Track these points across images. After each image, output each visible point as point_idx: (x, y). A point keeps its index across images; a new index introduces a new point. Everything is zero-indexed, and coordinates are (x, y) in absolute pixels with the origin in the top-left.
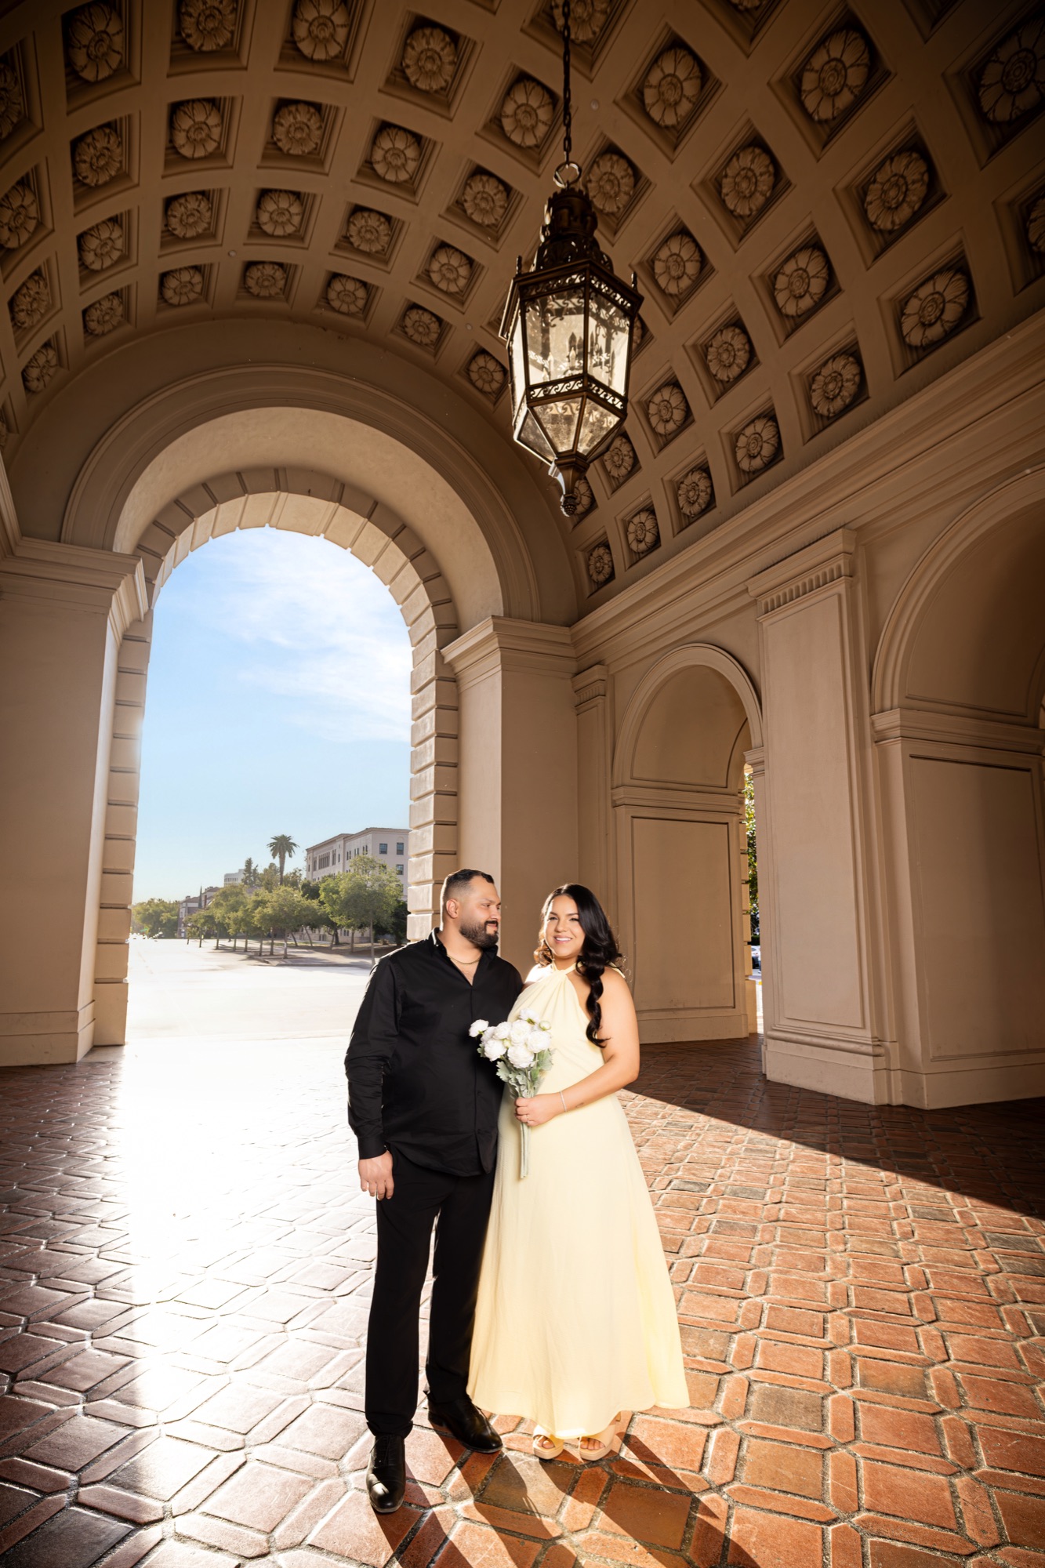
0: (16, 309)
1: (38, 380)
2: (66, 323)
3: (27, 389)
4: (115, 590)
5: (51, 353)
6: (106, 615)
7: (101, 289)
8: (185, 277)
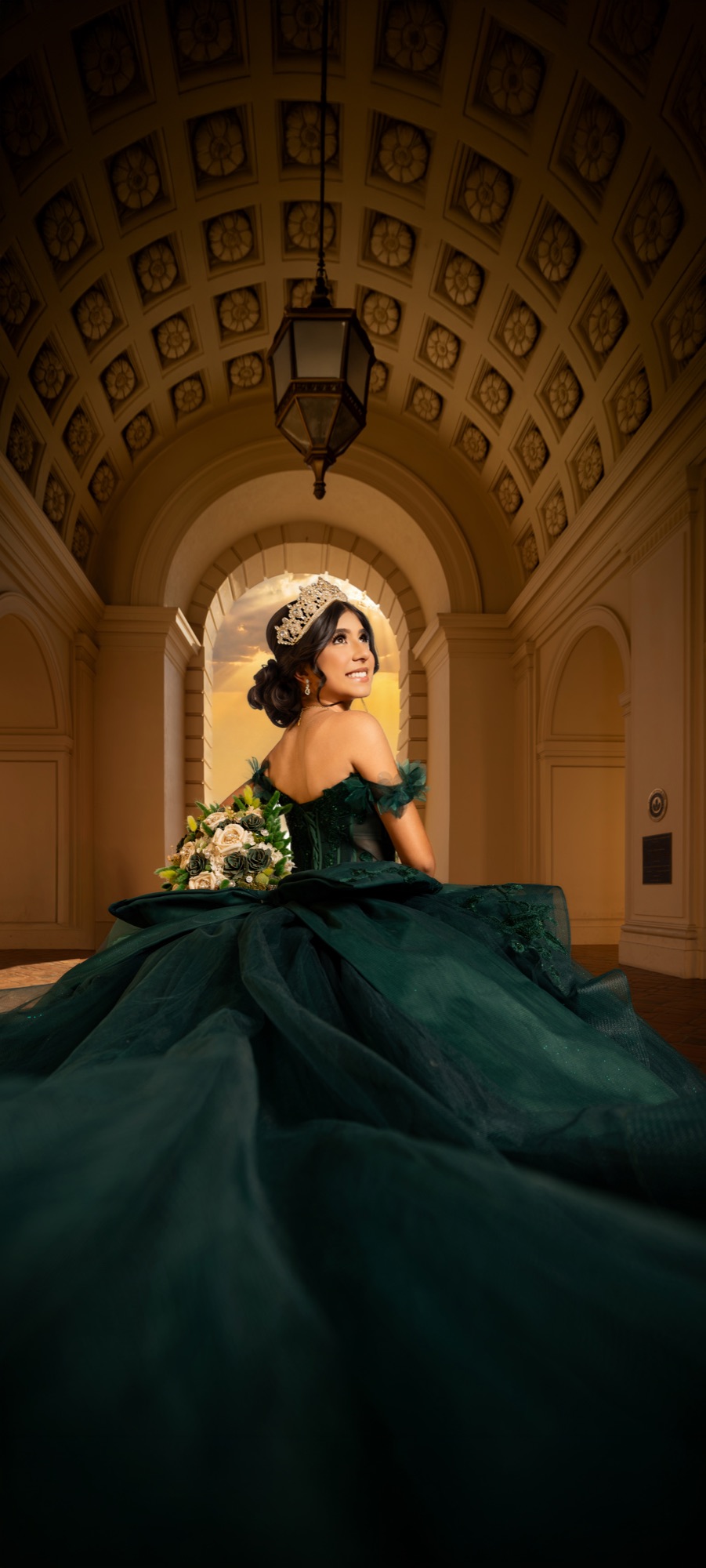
0: (70, 443)
1: (102, 491)
2: (110, 443)
3: (97, 502)
4: (166, 634)
5: (106, 470)
6: (162, 653)
7: (129, 412)
8: (187, 386)
